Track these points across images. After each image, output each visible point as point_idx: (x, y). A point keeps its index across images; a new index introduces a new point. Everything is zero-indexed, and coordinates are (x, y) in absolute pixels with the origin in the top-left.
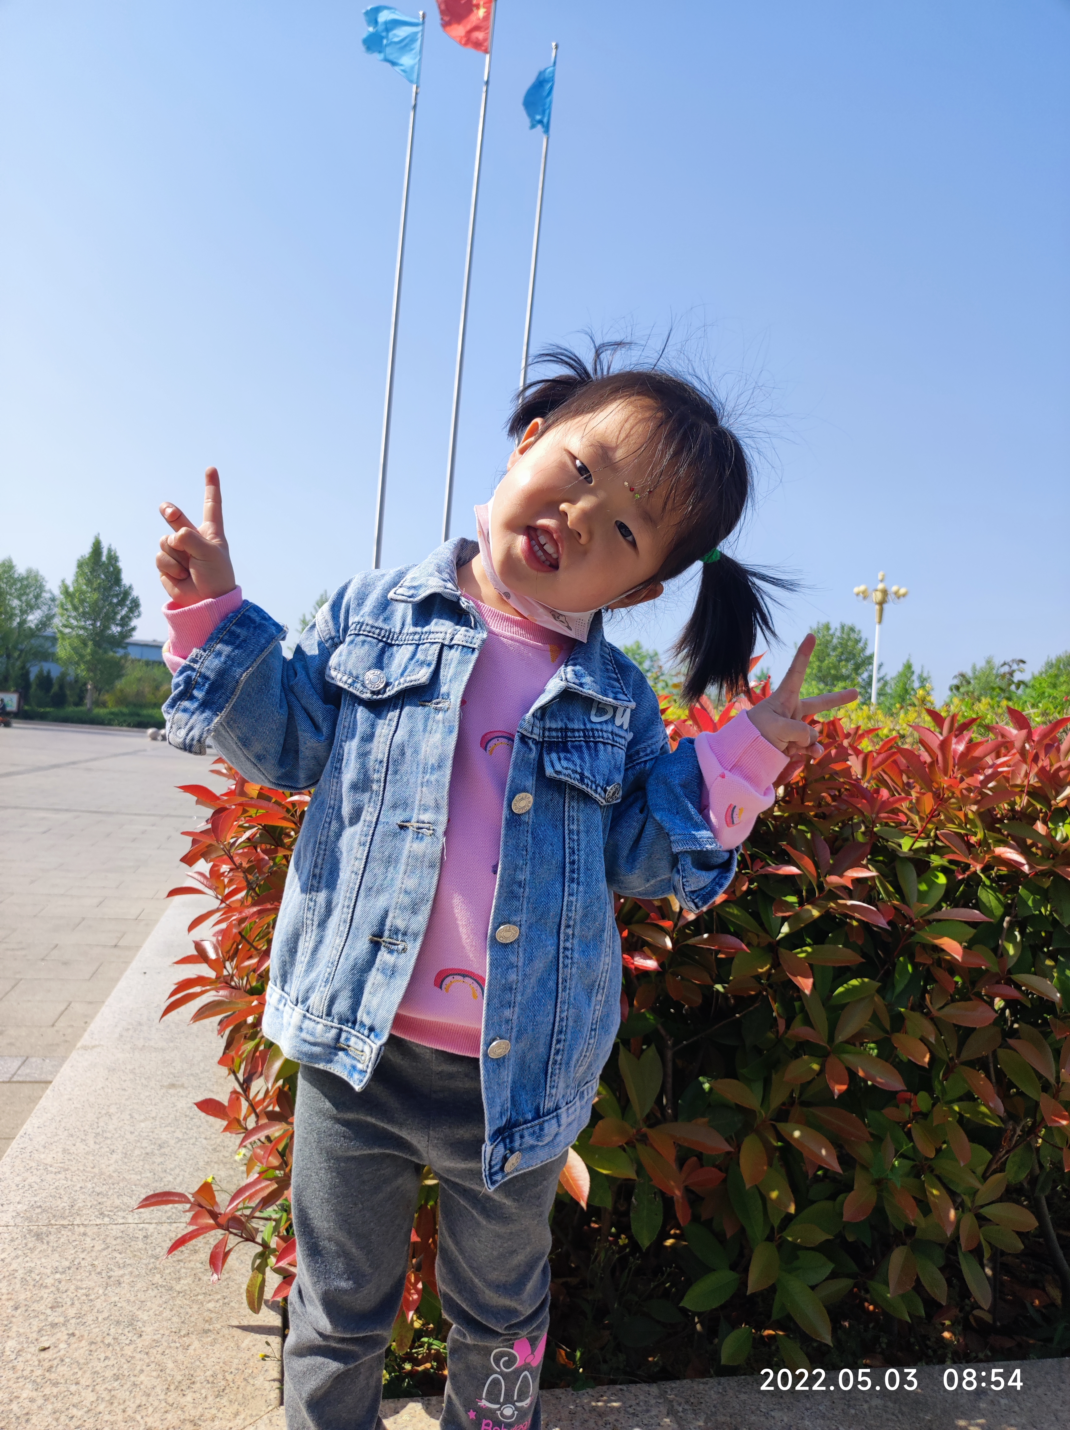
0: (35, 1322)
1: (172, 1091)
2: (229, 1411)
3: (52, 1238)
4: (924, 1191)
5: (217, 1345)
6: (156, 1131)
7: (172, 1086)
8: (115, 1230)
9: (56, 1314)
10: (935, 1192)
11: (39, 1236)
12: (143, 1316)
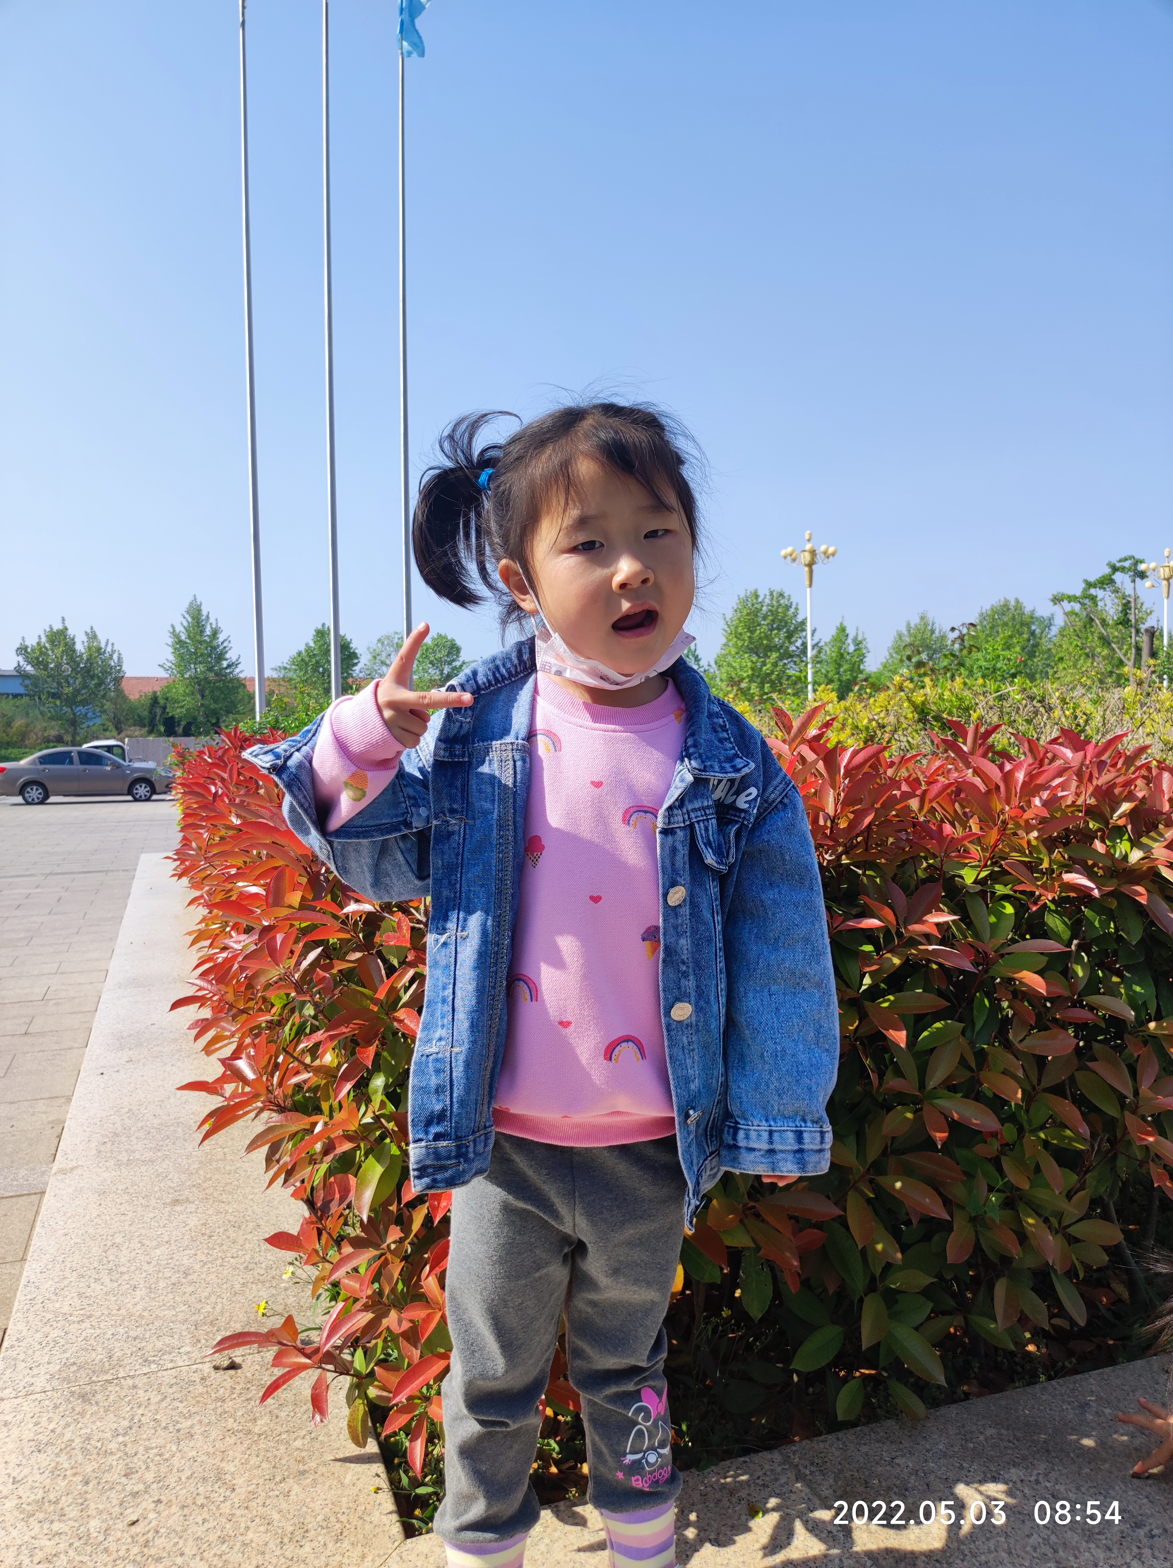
0: (113, 1494)
1: (178, 1208)
2: (355, 1555)
3: (99, 1397)
4: (1020, 1222)
5: (319, 1486)
6: (176, 1257)
7: (176, 1202)
8: (167, 1377)
9: (133, 1481)
10: (1030, 1221)
11: (84, 1397)
12: (231, 1468)
